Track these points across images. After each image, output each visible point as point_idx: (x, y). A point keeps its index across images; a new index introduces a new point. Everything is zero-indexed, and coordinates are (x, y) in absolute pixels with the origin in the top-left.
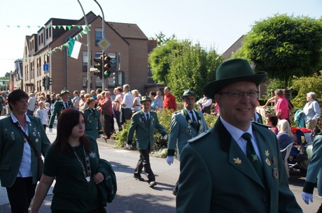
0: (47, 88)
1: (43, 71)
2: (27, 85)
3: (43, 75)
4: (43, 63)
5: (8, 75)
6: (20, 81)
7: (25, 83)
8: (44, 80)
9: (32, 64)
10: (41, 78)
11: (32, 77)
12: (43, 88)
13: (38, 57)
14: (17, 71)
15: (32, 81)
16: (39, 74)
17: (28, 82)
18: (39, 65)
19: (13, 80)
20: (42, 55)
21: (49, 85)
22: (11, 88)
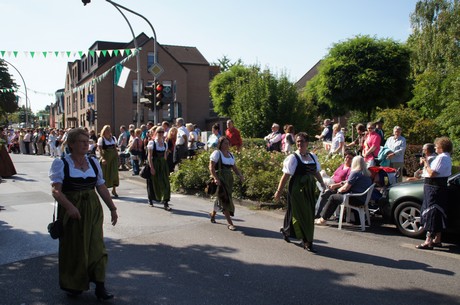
0: (92, 122)
1: (87, 103)
2: (69, 119)
3: (87, 107)
4: (87, 93)
5: (48, 108)
6: (61, 115)
7: (66, 117)
8: (88, 113)
9: (75, 95)
10: (84, 111)
11: (75, 110)
12: (87, 123)
13: (81, 87)
14: (57, 103)
15: (75, 115)
16: (83, 107)
17: (70, 116)
18: (83, 96)
19: (53, 114)
20: (86, 85)
21: (94, 119)
22: (51, 123)
